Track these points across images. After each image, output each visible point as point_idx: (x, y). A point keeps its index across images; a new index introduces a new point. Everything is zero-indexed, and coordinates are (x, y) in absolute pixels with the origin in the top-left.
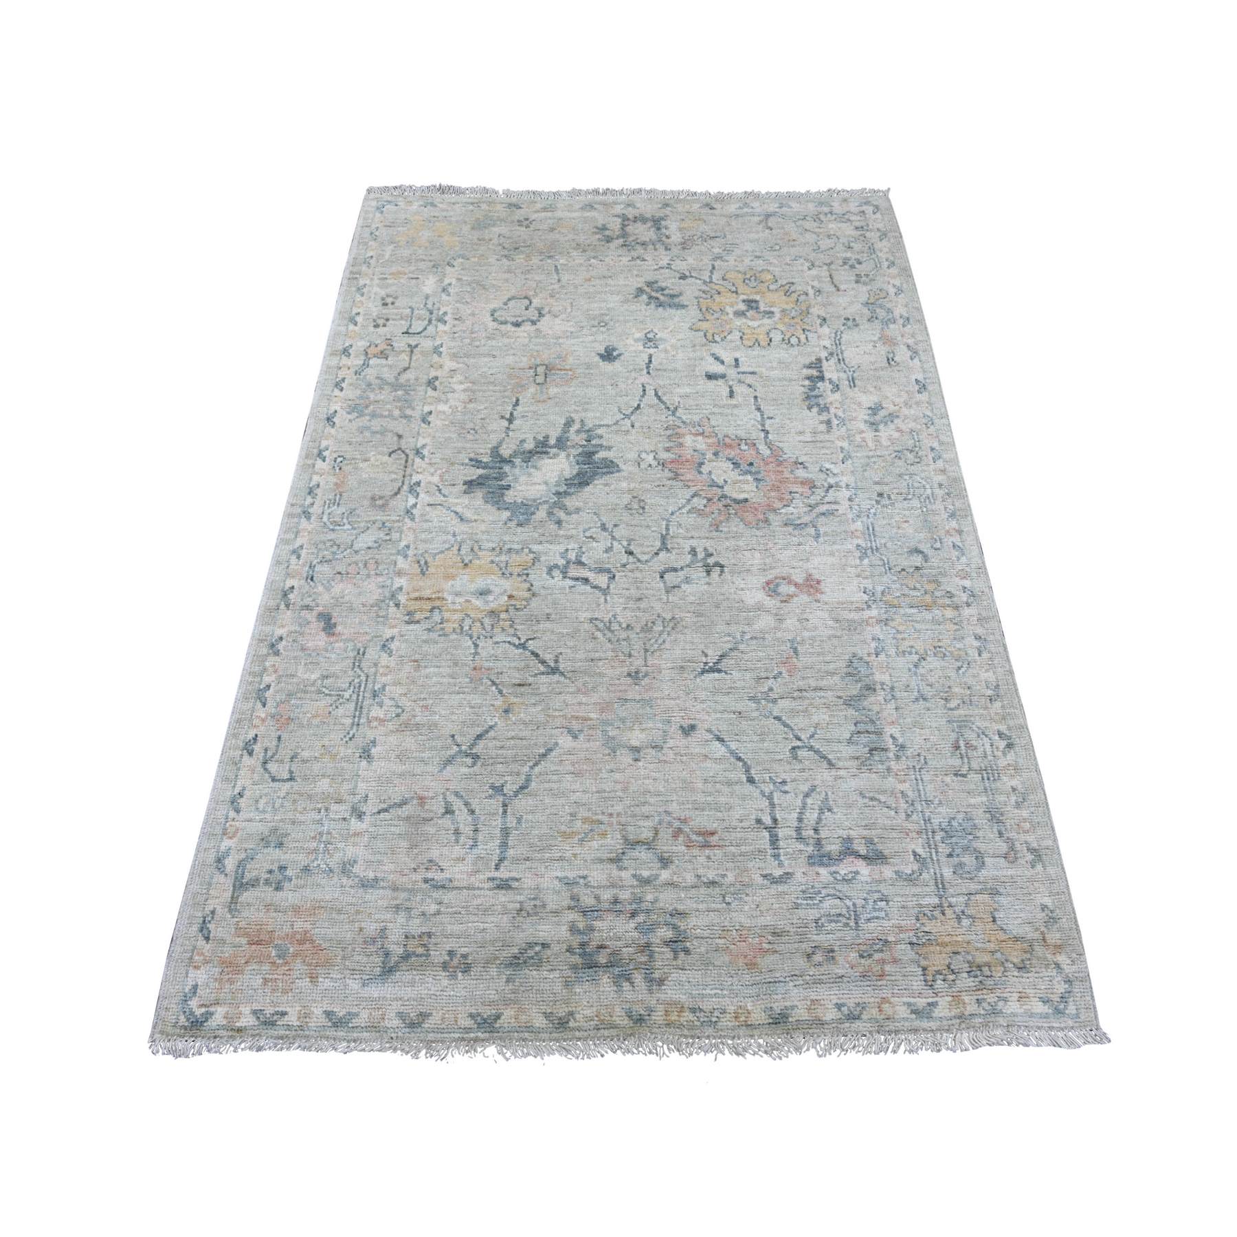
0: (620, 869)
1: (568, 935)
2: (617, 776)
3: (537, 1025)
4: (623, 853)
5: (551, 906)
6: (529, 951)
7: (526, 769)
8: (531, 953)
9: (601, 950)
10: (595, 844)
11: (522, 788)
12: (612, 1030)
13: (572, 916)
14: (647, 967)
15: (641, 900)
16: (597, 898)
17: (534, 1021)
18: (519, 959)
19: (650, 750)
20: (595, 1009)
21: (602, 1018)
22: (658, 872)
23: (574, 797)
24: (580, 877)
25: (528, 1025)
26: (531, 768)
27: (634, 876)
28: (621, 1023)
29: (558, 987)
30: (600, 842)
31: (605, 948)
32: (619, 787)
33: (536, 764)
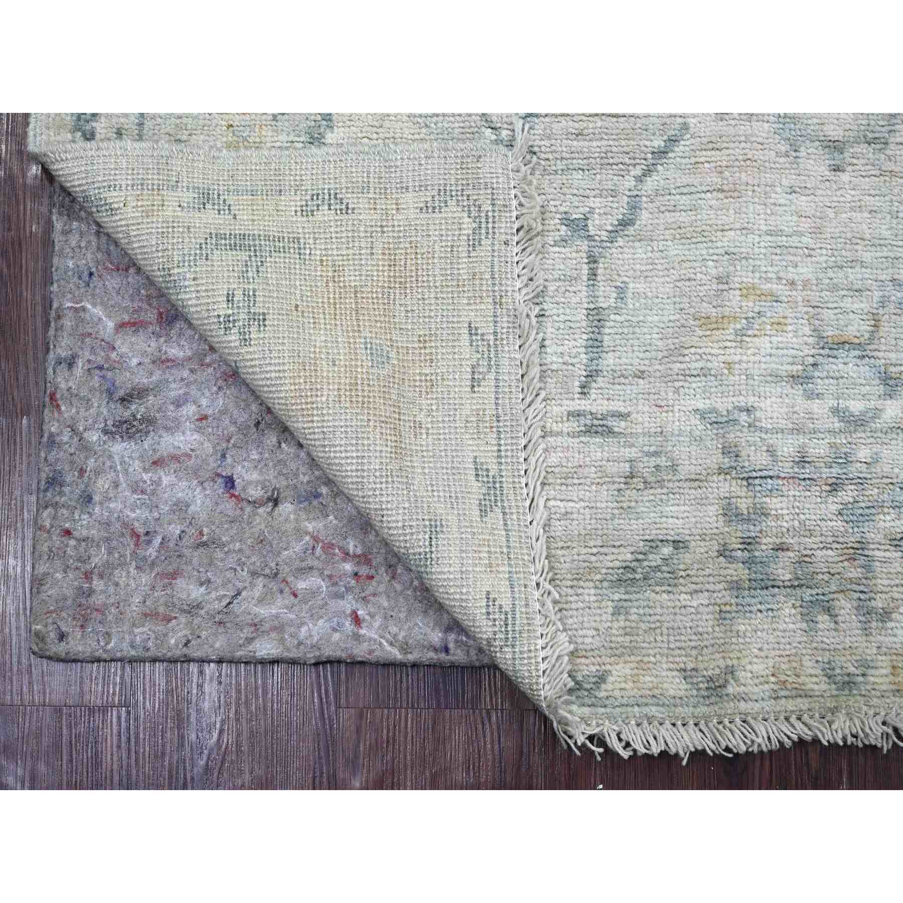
0: (811, 396)
1: (721, 524)
2: (802, 202)
3: (672, 692)
4: (814, 365)
5: (685, 470)
6: (651, 557)
7: (629, 182)
8: (655, 559)
9: (780, 553)
10: (764, 343)
11: (625, 223)
12: (799, 700)
13: (724, 487)
14: (862, 588)
15: (846, 460)
16: (771, 452)
17: (665, 686)
18: (634, 571)
19: (862, 148)
20: (771, 662)
21: (783, 678)
22: (879, 404)
23: (725, 241)
24: (741, 410)
25: (656, 692)
26: (639, 179)
27: (835, 411)
28: (816, 687)
29: (707, 621)
30: (774, 339)
31: (788, 549)
32: (805, 225)
33: (647, 172)
